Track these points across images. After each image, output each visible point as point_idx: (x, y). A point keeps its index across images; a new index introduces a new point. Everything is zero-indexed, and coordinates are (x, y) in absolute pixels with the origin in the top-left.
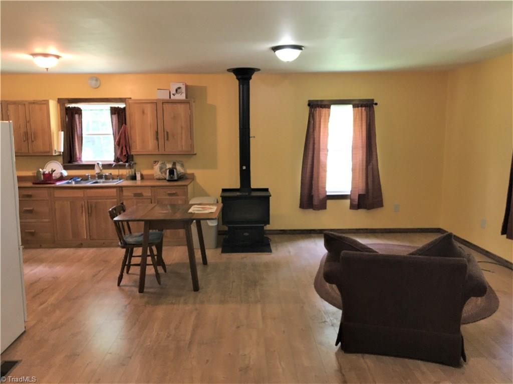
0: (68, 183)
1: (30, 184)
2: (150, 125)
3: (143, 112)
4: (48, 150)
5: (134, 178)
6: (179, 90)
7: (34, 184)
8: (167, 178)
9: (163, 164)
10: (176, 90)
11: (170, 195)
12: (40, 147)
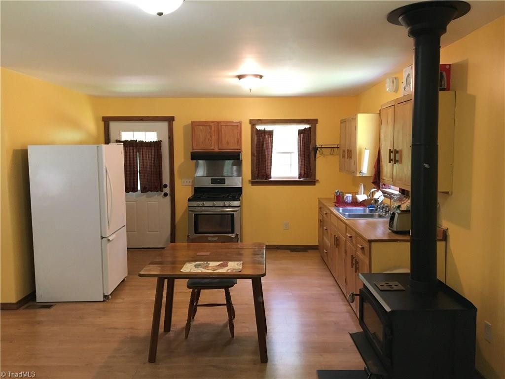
7: (335, 204)
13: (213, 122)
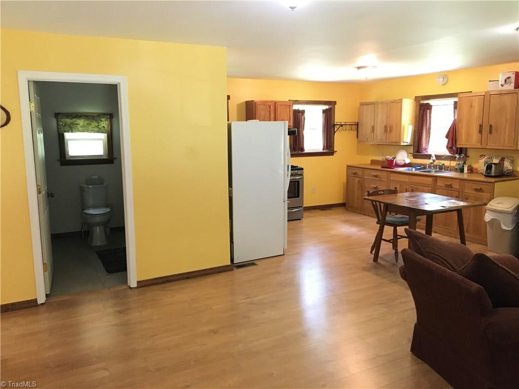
0: (409, 170)
1: (380, 168)
2: (476, 118)
3: (471, 106)
4: (398, 140)
5: (462, 171)
6: (508, 80)
7: (382, 167)
8: (484, 174)
9: (490, 158)
10: (506, 81)
11: (476, 190)
12: (393, 137)
13: (271, 102)
